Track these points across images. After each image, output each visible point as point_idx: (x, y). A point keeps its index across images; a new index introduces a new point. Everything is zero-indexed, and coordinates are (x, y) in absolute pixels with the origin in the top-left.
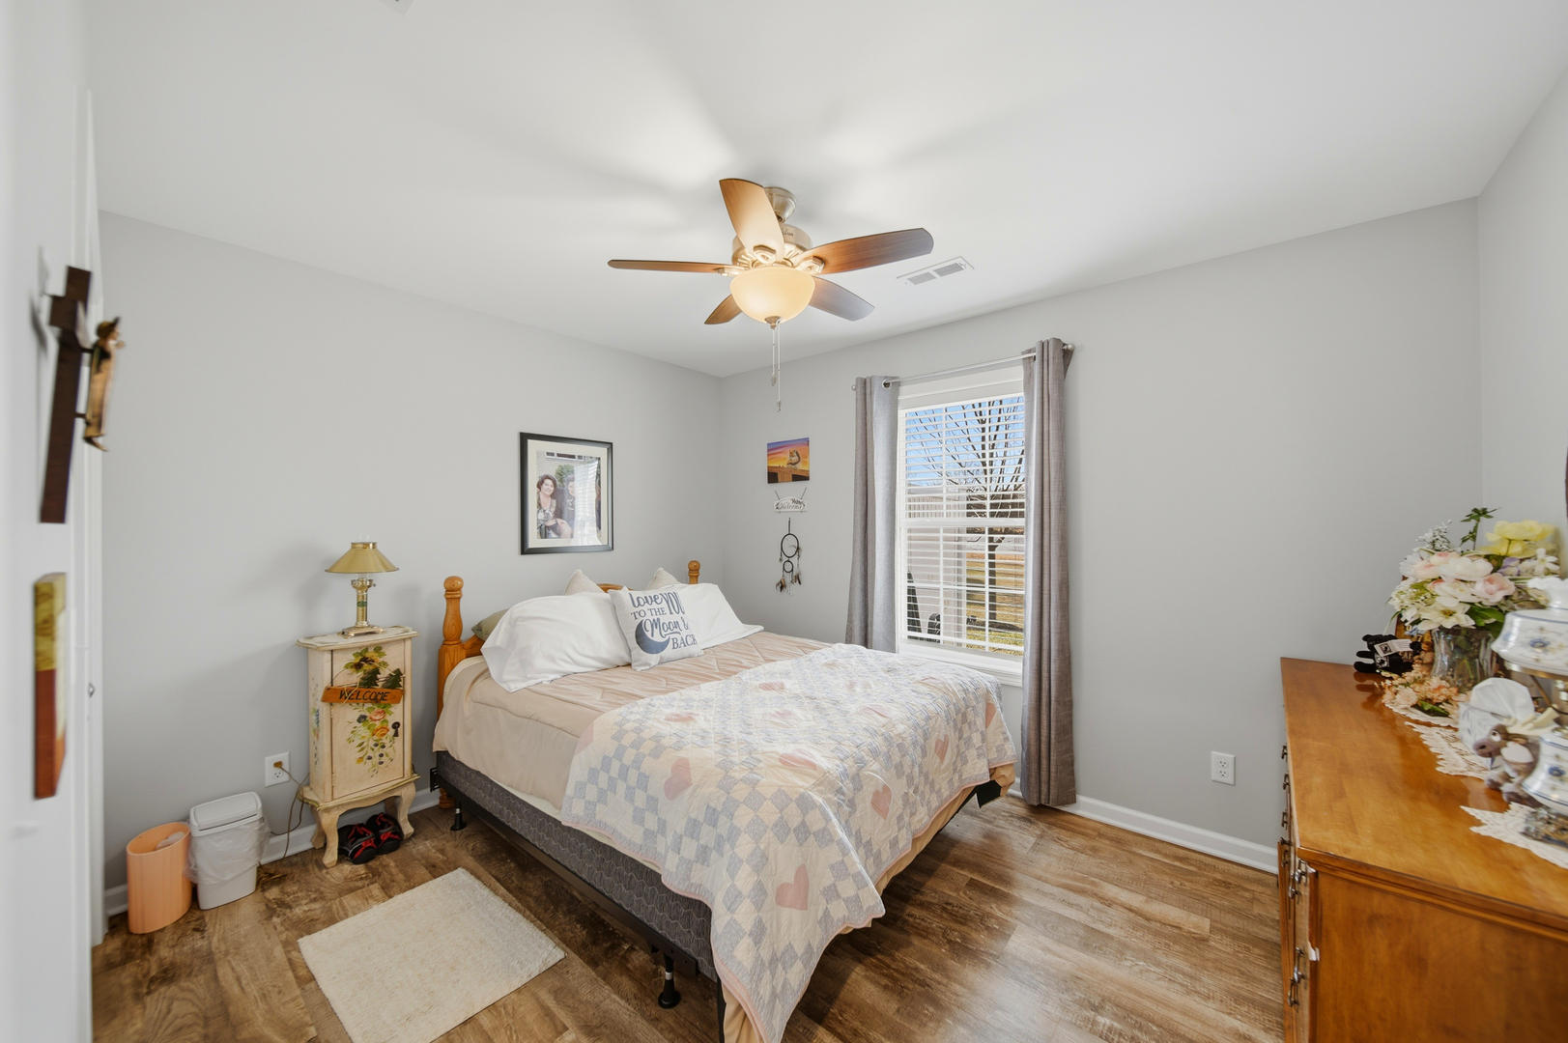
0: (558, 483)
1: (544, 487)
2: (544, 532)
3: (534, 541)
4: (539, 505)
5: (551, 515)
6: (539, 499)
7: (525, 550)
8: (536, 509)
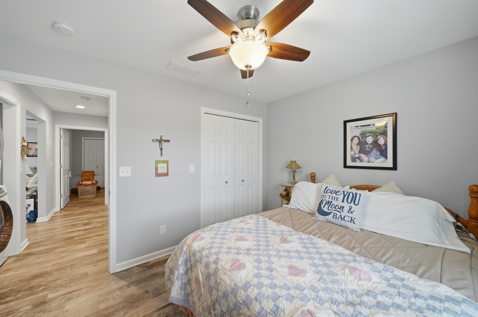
0: (361, 138)
1: (354, 141)
2: (354, 159)
3: (349, 163)
4: (352, 148)
5: (357, 152)
6: (351, 146)
7: (345, 166)
8: (350, 150)
